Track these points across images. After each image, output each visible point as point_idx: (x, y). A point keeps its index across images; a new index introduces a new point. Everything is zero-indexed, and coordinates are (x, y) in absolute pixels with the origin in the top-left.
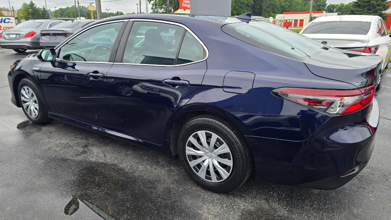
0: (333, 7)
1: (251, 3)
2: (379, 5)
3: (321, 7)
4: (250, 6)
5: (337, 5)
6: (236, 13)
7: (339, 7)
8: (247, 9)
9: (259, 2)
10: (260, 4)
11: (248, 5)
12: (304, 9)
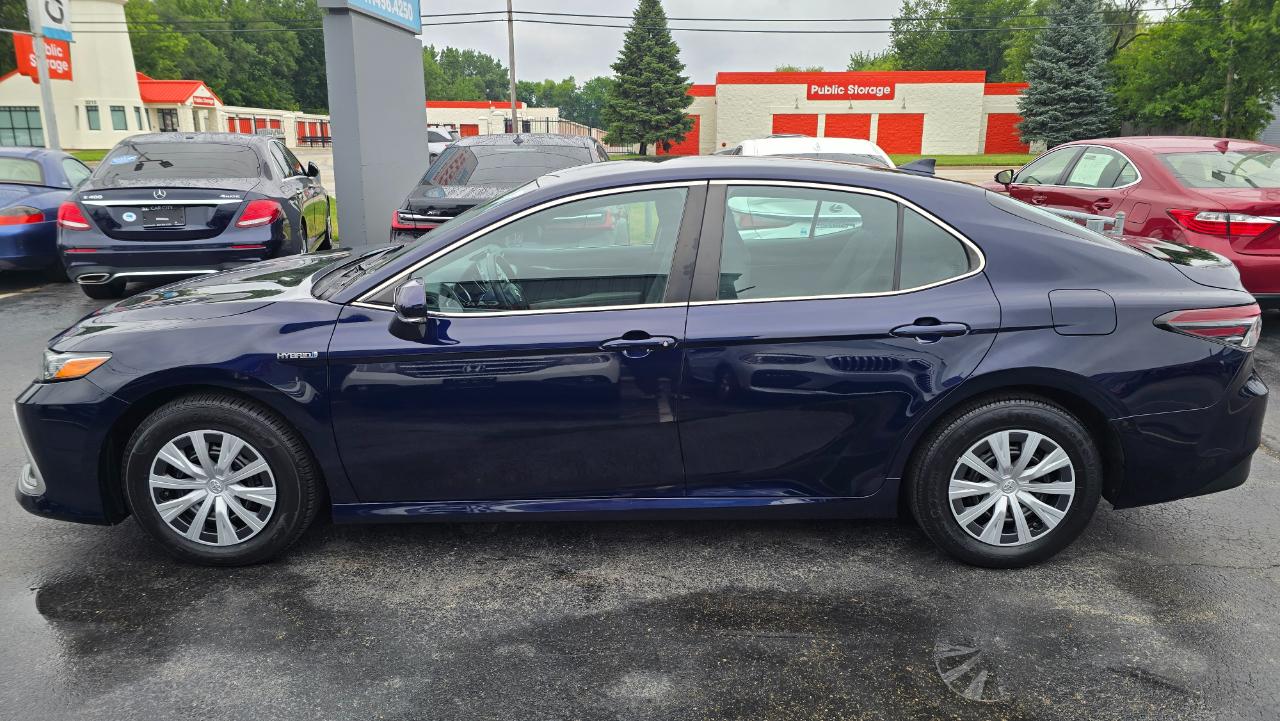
0: (526, 90)
1: (288, 67)
2: (670, 94)
3: (498, 90)
4: (286, 74)
5: (538, 84)
6: (240, 98)
7: (545, 92)
8: (276, 83)
9: (312, 63)
10: (316, 70)
11: (276, 73)
12: (453, 93)
